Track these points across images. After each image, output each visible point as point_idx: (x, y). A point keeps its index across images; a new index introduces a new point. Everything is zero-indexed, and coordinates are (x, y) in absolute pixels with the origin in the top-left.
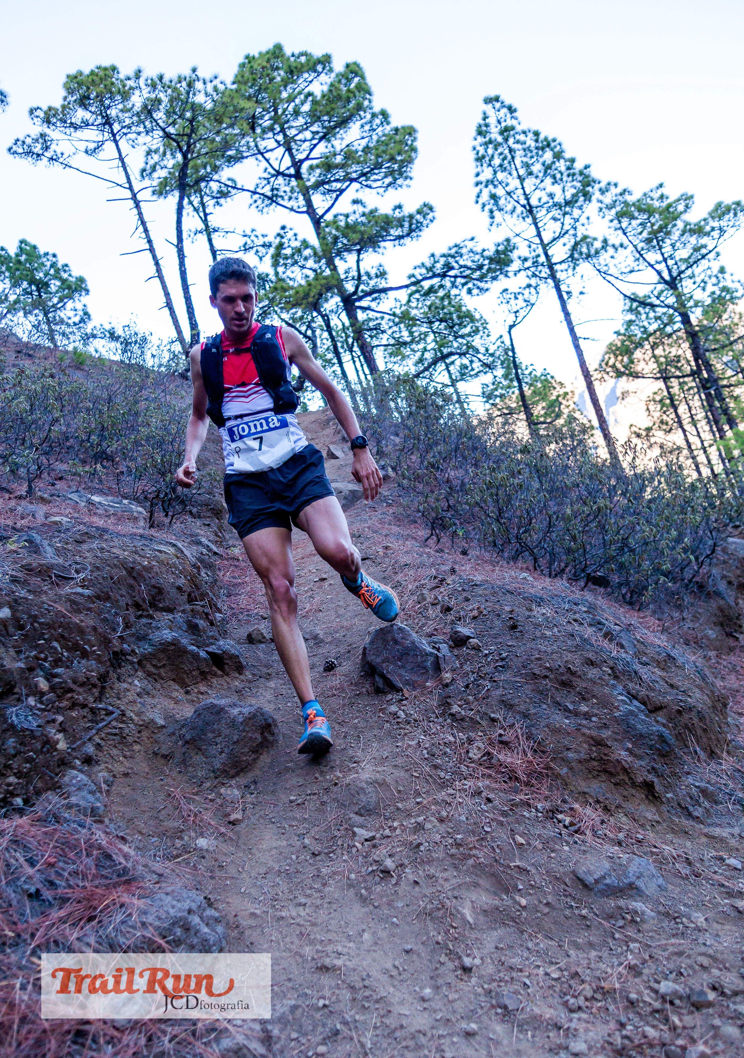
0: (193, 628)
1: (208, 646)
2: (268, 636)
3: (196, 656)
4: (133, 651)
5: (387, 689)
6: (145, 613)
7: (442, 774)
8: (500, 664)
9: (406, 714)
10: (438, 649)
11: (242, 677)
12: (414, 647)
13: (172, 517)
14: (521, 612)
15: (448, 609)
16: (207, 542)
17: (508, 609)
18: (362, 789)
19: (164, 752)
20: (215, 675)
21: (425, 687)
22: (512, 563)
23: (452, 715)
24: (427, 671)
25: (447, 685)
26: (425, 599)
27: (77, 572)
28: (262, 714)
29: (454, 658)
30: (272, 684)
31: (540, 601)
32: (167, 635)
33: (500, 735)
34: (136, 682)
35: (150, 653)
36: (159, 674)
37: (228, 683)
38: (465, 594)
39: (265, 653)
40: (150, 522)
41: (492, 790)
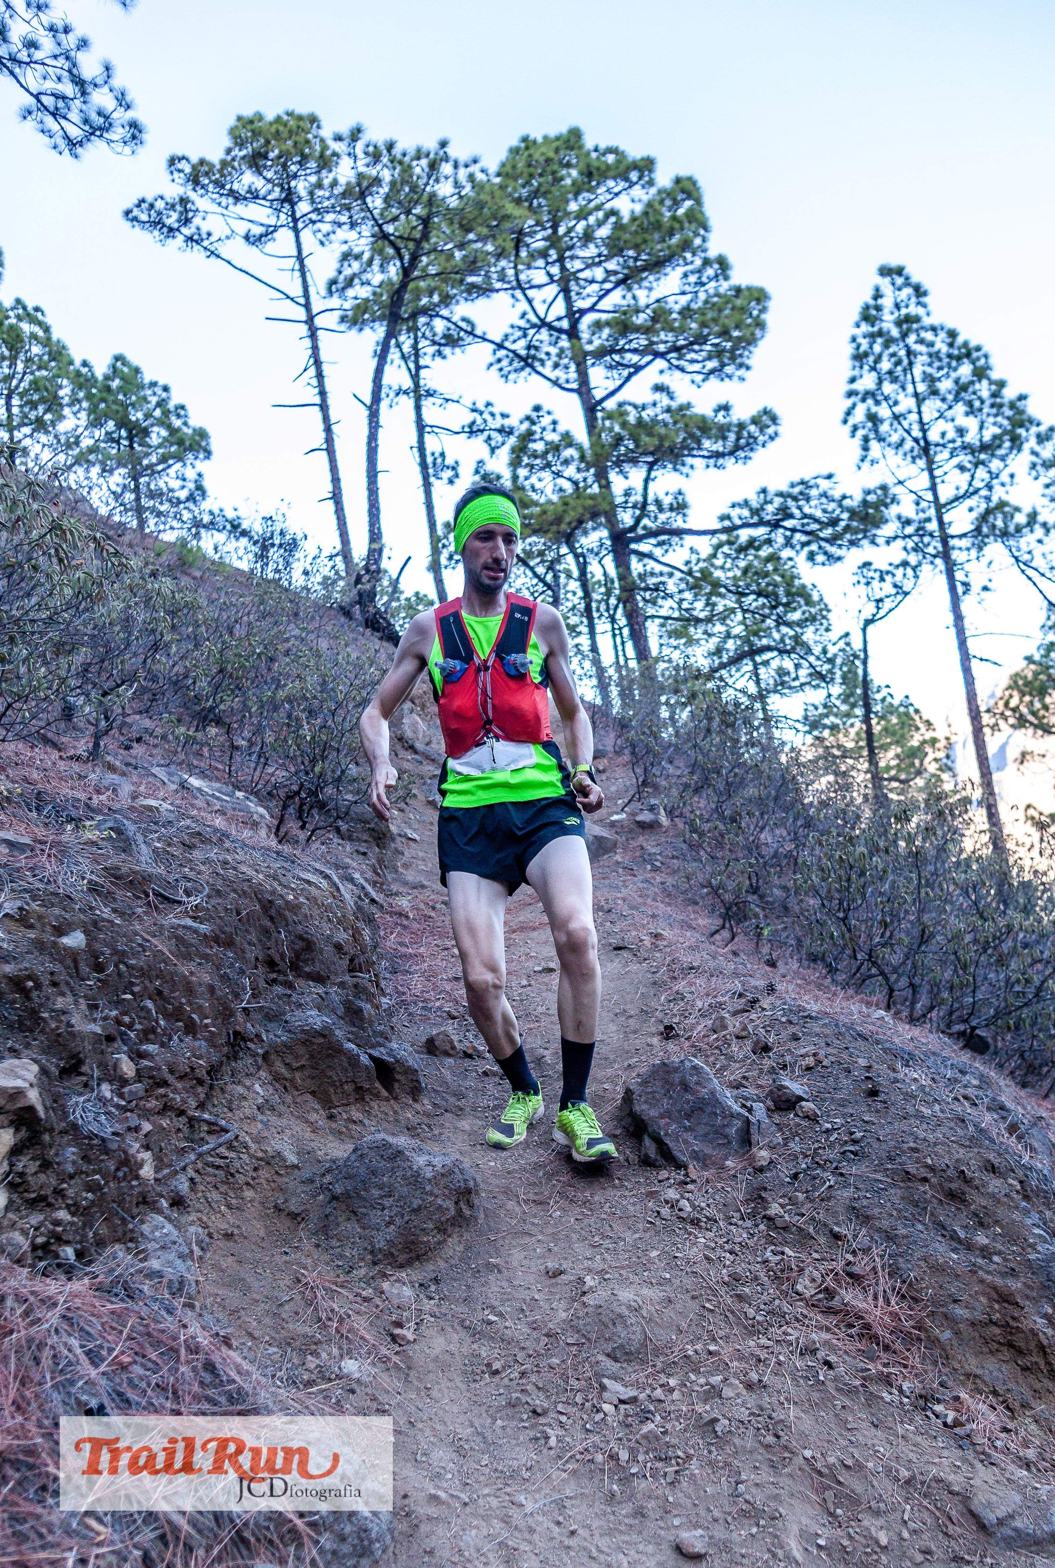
0: (353, 1015)
1: (373, 1047)
2: (459, 1047)
3: (353, 1061)
4: (258, 1036)
5: (661, 1161)
6: (281, 978)
7: (751, 1312)
8: (852, 1148)
9: (694, 1207)
10: (750, 1110)
11: (417, 1106)
12: (714, 1101)
13: (313, 831)
14: (883, 1071)
15: (766, 1049)
16: (362, 881)
17: (862, 1062)
18: (621, 1316)
19: (293, 1207)
20: (377, 1096)
21: (723, 1167)
22: (851, 992)
23: (770, 1219)
24: (729, 1142)
25: (761, 1170)
26: (725, 1027)
27: (188, 893)
28: (462, 1171)
29: (774, 1128)
30: (465, 1124)
31: (909, 1059)
32: (315, 1019)
33: (849, 1263)
34: (257, 1087)
35: (284, 1044)
36: (292, 1081)
37: (395, 1112)
38: (792, 1029)
39: (453, 1074)
40: (276, 834)
41: (833, 1349)
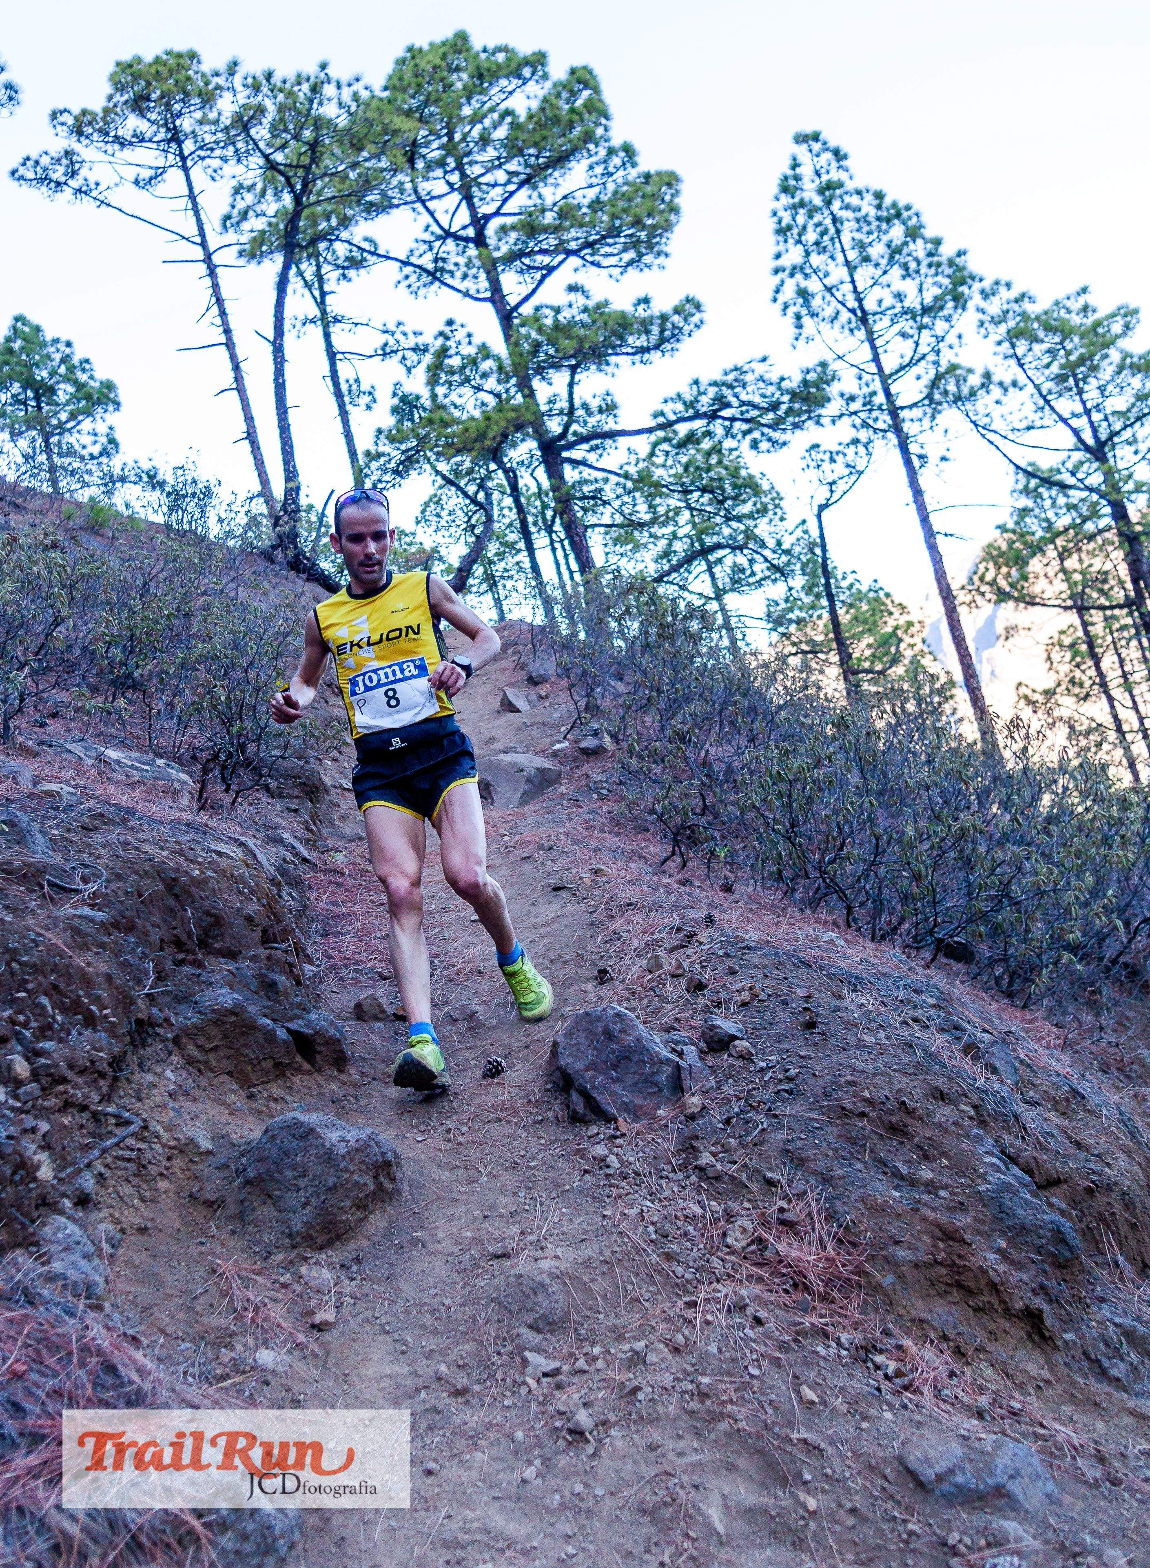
0: (267, 988)
1: (290, 1020)
2: (390, 1010)
3: (269, 1036)
4: (167, 1020)
5: (591, 1116)
6: (190, 957)
7: (680, 1270)
8: (786, 1087)
9: (621, 1162)
10: (681, 1055)
11: (344, 1077)
12: (641, 1048)
13: (237, 793)
14: (825, 998)
15: (701, 986)
16: (292, 840)
17: (801, 992)
18: (542, 1285)
19: (209, 1196)
20: (299, 1070)
21: (655, 1118)
22: (808, 912)
23: (701, 1169)
24: (661, 1091)
25: (693, 1117)
26: (660, 966)
27: (85, 880)
28: (378, 1144)
29: (707, 1071)
30: (393, 1094)
31: (856, 983)
32: (226, 997)
33: (782, 1210)
34: (169, 1073)
35: (196, 1026)
37: (320, 1086)
38: (729, 963)
39: (384, 1039)
40: (199, 800)
41: (765, 1304)
